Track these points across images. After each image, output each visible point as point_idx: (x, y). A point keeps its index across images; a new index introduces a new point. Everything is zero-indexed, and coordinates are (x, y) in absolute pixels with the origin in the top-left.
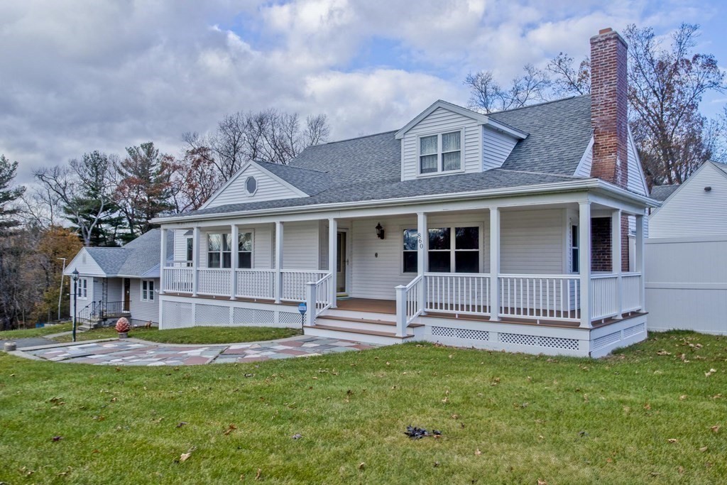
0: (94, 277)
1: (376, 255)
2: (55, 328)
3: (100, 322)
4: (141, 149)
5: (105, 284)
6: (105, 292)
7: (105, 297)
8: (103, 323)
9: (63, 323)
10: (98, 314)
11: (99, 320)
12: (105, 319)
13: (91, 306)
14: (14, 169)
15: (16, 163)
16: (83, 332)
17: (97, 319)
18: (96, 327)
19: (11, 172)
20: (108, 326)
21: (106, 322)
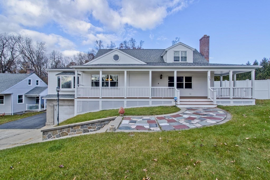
1: (158, 84)
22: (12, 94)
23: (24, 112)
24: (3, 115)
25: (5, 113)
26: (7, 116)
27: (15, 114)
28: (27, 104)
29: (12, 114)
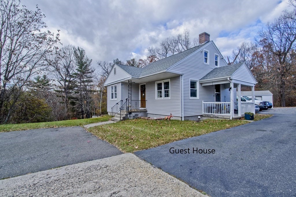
0: (122, 82)
2: (97, 119)
3: (127, 115)
4: (131, 61)
5: (130, 87)
6: (130, 92)
7: (130, 96)
8: (129, 116)
9: (103, 116)
10: (125, 109)
11: (126, 113)
12: (130, 113)
13: (120, 103)
14: (91, 62)
15: (91, 60)
16: (115, 122)
17: (124, 113)
18: (125, 119)
19: (90, 63)
20: (132, 118)
21: (131, 115)
22: (182, 75)
23: (199, 117)
24: (169, 117)
25: (171, 115)
26: (175, 120)
27: (187, 118)
28: (204, 101)
29: (182, 117)
